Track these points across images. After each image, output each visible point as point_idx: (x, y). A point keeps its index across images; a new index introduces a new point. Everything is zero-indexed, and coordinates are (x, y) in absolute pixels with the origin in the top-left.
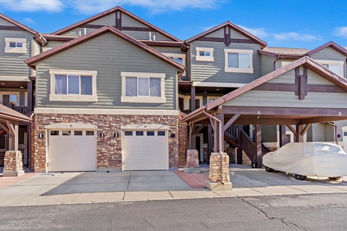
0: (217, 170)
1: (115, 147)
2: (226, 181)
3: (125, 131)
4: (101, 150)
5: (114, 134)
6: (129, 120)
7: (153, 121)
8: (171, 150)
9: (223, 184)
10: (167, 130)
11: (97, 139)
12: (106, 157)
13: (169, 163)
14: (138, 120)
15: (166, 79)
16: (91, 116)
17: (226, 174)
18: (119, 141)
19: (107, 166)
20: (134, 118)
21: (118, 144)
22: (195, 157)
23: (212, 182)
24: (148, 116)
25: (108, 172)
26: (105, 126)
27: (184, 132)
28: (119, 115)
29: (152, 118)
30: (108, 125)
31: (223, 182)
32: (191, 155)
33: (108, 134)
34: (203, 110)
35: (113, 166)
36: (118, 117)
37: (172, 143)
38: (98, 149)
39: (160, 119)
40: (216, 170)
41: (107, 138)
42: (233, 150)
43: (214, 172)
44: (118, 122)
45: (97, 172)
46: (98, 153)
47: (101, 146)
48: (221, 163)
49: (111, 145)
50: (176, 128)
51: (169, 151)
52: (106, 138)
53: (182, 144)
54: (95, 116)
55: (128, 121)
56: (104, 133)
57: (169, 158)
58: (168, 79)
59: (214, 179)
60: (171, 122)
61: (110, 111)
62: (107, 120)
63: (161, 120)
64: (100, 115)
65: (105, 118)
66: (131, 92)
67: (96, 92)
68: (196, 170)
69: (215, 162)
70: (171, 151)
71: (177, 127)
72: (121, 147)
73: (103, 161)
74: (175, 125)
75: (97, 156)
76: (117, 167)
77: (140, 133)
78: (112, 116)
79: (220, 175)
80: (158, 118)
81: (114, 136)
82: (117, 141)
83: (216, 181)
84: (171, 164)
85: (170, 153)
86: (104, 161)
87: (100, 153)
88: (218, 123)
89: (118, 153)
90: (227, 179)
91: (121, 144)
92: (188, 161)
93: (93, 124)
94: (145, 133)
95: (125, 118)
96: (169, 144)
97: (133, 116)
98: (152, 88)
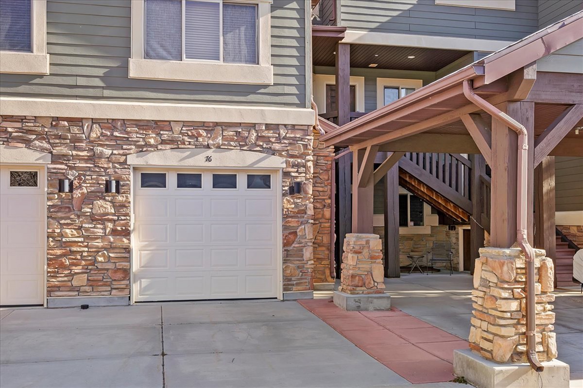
0: (515, 315)
1: (110, 225)
2: (545, 355)
3: (142, 174)
4: (61, 235)
5: (107, 181)
6: (155, 138)
7: (232, 140)
8: (290, 234)
9: (540, 369)
10: (275, 170)
11: (49, 199)
12: (79, 257)
13: (283, 276)
14: (186, 138)
15: (273, 8)
16: (29, 120)
17: (543, 328)
18: (123, 206)
19: (82, 289)
20: (171, 130)
21: (118, 216)
22: (372, 258)
23: (492, 360)
24: (217, 124)
25: (85, 307)
26: (77, 155)
27: (326, 178)
28: (124, 120)
29: (232, 133)
30: (85, 153)
31: (536, 358)
32: (360, 253)
33: (85, 182)
34: (461, 84)
35: (101, 289)
36: (119, 128)
37: (294, 212)
38: (50, 231)
39: (255, 134)
40: (509, 315)
41: (82, 194)
42: (452, 232)
43: (502, 322)
44: (118, 143)
45: (47, 308)
46: (52, 244)
47: (62, 222)
48: (527, 289)
49: (93, 218)
50: (304, 166)
51: (284, 239)
52: (77, 194)
53: (320, 216)
54: (42, 121)
55: (152, 141)
56: (72, 178)
57: (285, 261)
58: (282, 8)
59: (503, 349)
60: (290, 144)
61: (93, 105)
62: (84, 136)
63: (258, 138)
64: (58, 119)
65: (75, 130)
66: (162, 46)
67: (45, 44)
68: (375, 300)
69: (506, 286)
70: (290, 237)
71: (309, 161)
72: (127, 225)
73: (67, 272)
74: (302, 156)
75: (48, 254)
76: (114, 292)
77: (189, 180)
78: (99, 124)
79: (524, 334)
80: (249, 132)
81: (104, 190)
82: (114, 206)
83: (508, 356)
84: (290, 280)
85: (286, 244)
86: (71, 270)
87: (59, 244)
88: (515, 134)
89: (119, 244)
90: (548, 347)
91: (127, 215)
92: (351, 272)
93: (35, 149)
94: (207, 181)
95: (143, 129)
96: (283, 215)
97: (168, 123)
98: (229, 36)
